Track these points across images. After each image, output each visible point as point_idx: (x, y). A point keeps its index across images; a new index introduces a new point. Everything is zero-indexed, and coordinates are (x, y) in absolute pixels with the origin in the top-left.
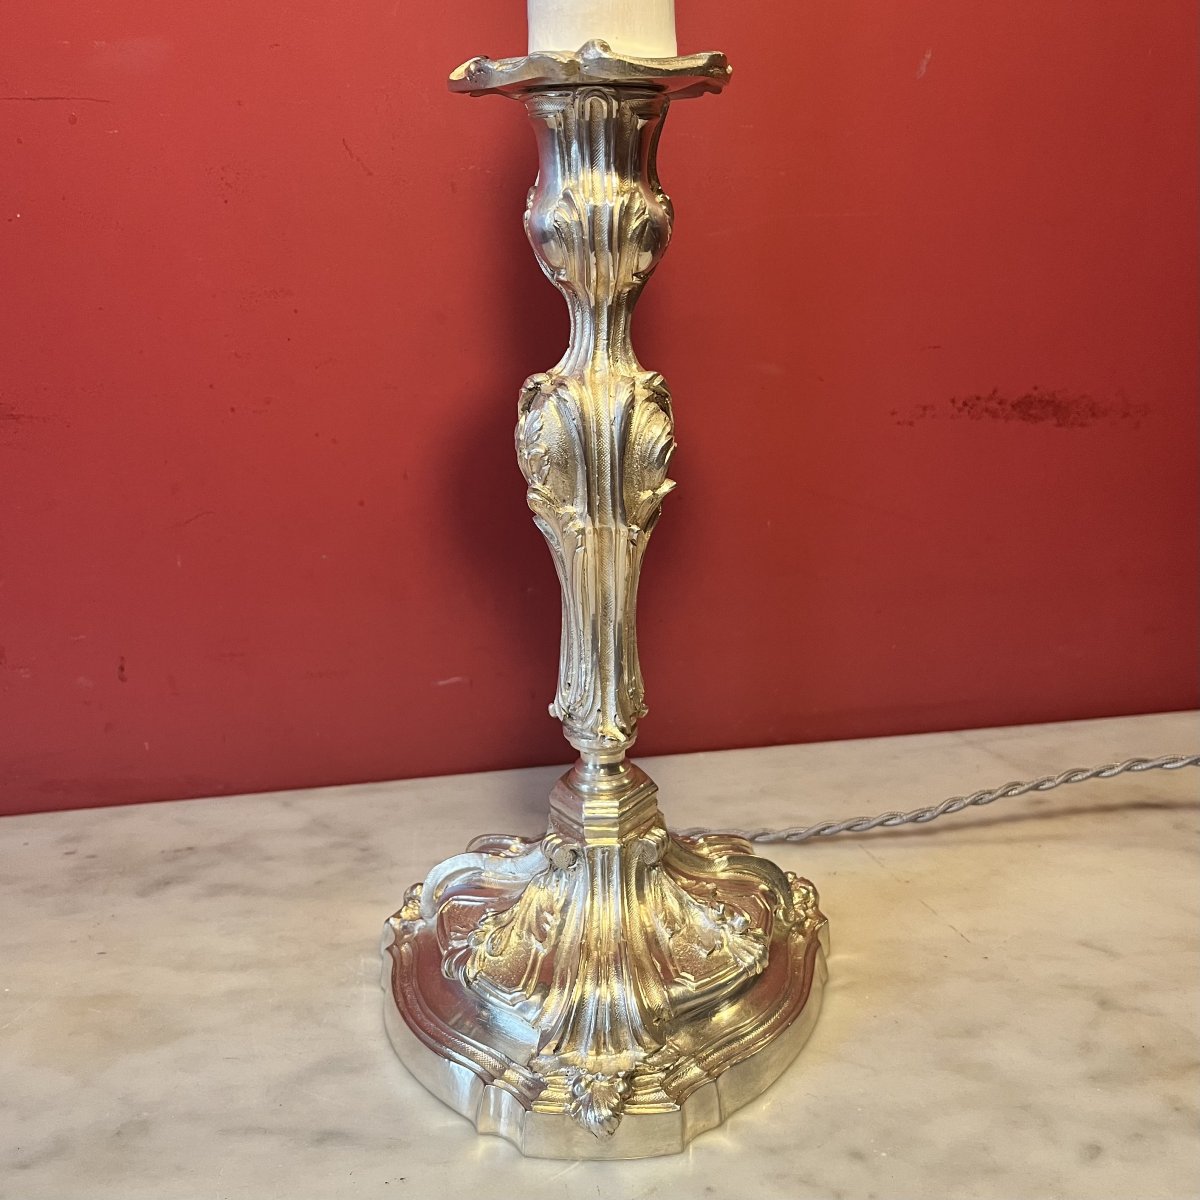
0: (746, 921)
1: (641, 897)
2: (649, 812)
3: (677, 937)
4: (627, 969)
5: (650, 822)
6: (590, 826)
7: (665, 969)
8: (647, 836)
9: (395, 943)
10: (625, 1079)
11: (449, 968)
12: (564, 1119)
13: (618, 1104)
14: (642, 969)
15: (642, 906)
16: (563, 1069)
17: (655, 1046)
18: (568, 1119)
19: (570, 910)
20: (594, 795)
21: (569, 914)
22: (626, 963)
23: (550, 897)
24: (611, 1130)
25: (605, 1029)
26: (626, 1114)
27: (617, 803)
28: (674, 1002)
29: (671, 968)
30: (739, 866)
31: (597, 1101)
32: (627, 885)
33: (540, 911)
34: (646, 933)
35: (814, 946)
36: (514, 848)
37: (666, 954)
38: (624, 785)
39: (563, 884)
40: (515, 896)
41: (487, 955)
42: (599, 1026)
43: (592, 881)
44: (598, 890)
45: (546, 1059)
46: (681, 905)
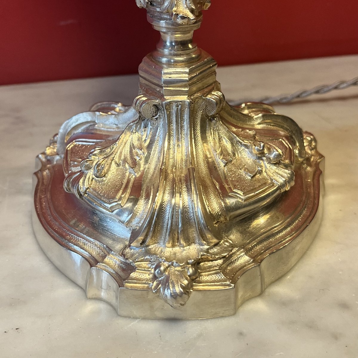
0: (280, 155)
1: (204, 139)
2: (210, 80)
3: (230, 165)
4: (195, 186)
5: (211, 87)
6: (167, 87)
7: (222, 187)
8: (209, 96)
9: (40, 170)
10: (193, 265)
11: (68, 185)
12: (148, 293)
13: (188, 284)
14: (205, 187)
15: (205, 144)
16: (147, 257)
17: (215, 241)
18: (150, 293)
19: (154, 147)
20: (171, 65)
21: (153, 149)
22: (194, 183)
23: (139, 139)
24: (183, 303)
25: (178, 228)
26: (194, 290)
27: (187, 70)
28: (228, 209)
29: (226, 186)
30: (269, 121)
31: (172, 283)
32: (194, 130)
33: (132, 147)
34: (208, 162)
35: (318, 173)
36: (117, 109)
37: (222, 177)
38: (193, 58)
39: (149, 130)
40: (116, 137)
41: (94, 176)
42: (174, 228)
43: (169, 127)
44: (174, 132)
45: (135, 249)
46: (232, 144)
